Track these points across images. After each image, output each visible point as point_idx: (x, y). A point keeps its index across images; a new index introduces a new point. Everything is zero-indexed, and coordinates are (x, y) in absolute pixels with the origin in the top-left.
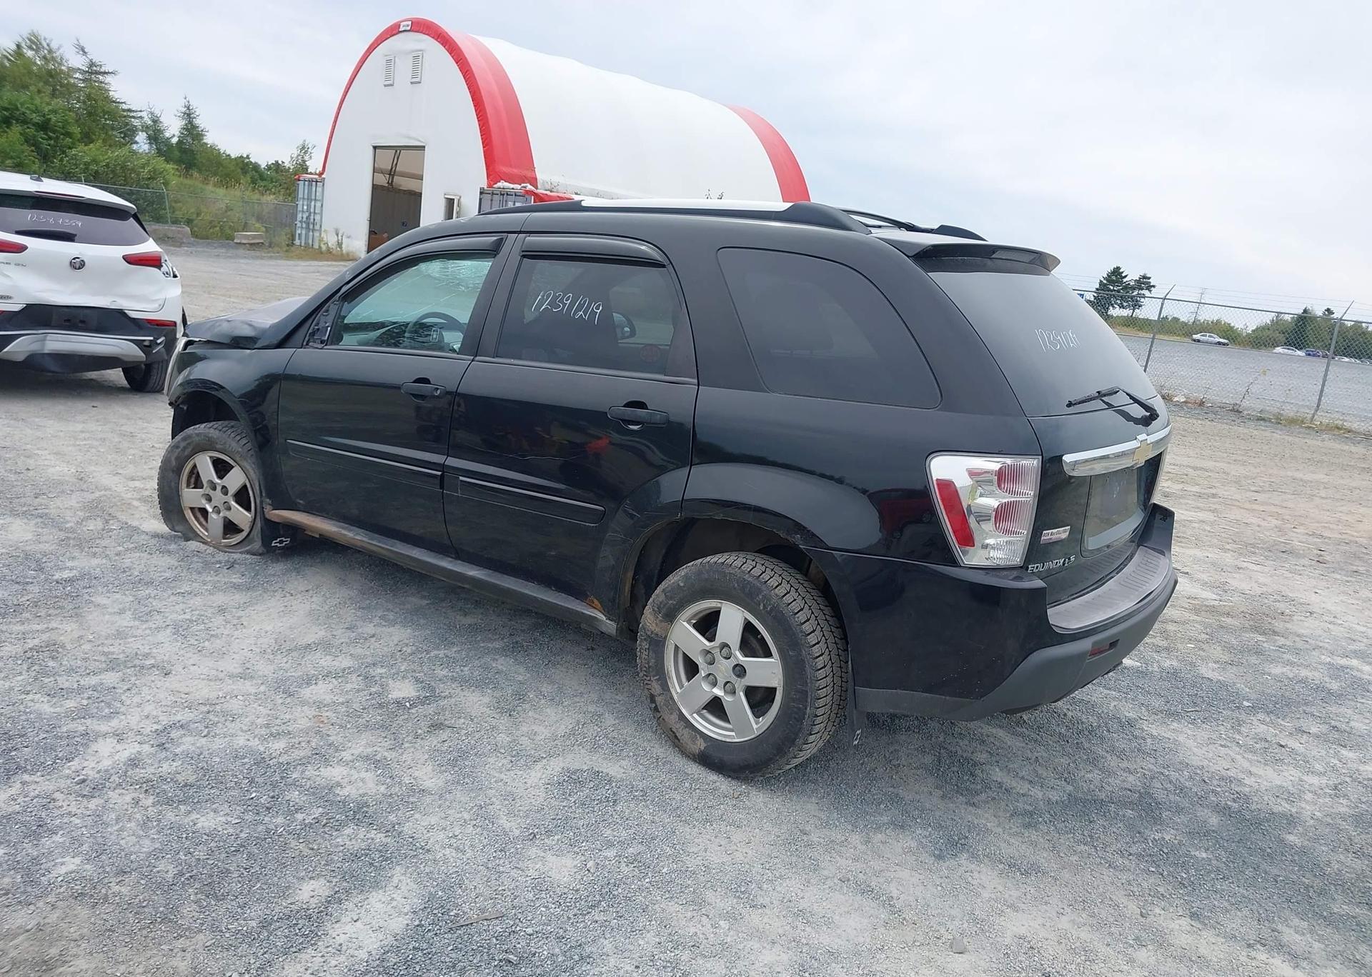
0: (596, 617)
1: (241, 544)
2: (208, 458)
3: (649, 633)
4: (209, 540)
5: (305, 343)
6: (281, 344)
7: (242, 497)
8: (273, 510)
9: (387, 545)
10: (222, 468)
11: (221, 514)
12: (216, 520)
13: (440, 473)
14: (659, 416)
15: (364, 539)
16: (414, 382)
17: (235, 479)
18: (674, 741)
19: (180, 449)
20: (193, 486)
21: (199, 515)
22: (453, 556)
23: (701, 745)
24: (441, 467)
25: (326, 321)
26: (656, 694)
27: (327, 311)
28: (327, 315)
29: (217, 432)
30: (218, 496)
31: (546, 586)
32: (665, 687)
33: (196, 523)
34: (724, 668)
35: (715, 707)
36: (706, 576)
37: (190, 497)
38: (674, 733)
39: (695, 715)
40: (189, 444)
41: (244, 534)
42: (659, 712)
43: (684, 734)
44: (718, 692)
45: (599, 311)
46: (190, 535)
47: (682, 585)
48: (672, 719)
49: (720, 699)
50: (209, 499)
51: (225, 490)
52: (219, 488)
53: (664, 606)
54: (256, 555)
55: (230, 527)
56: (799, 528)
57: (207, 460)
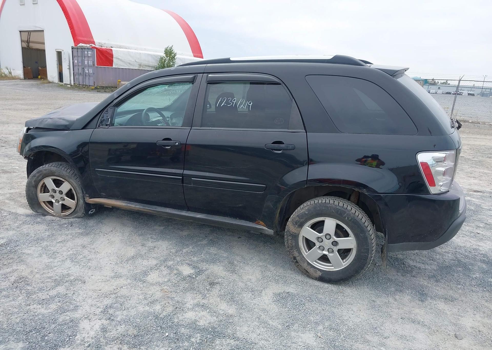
0: (263, 229)
1: (71, 214)
2: (51, 179)
3: (291, 233)
4: (55, 214)
5: (97, 126)
6: (84, 128)
7: (70, 195)
8: (89, 199)
9: (153, 208)
10: (58, 183)
11: (60, 203)
12: (57, 206)
13: (181, 177)
14: (291, 147)
15: (141, 207)
16: (163, 140)
17: (66, 187)
18: (306, 274)
19: (36, 177)
20: (43, 192)
21: (48, 204)
22: (186, 210)
23: (319, 274)
24: (182, 175)
25: (106, 115)
26: (296, 256)
27: (107, 111)
28: (108, 113)
29: (55, 168)
30: (57, 195)
31: (234, 218)
32: (300, 253)
33: (47, 207)
34: (327, 243)
35: (324, 259)
36: (318, 209)
37: (43, 197)
38: (306, 270)
39: (314, 262)
40: (41, 174)
41: (72, 210)
42: (298, 263)
43: (311, 271)
44: (325, 252)
45: (251, 105)
46: (45, 213)
47: (307, 213)
48: (305, 265)
49: (326, 255)
50: (53, 197)
51: (61, 192)
52: (57, 192)
53: (299, 222)
54: (79, 218)
55: (64, 208)
56: (365, 186)
57: (50, 181)
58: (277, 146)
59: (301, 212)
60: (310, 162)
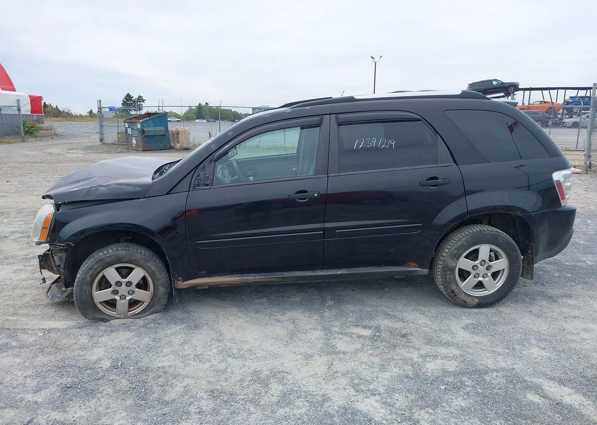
0: (416, 270)
1: (144, 311)
2: (114, 269)
3: (450, 267)
4: (118, 316)
5: (192, 188)
6: (169, 192)
7: (143, 284)
8: (183, 282)
9: (279, 275)
10: (124, 272)
11: (127, 298)
12: (122, 304)
13: (322, 232)
14: (448, 181)
15: (262, 277)
16: (297, 193)
17: (137, 275)
18: (464, 305)
19: (93, 270)
22: (320, 269)
23: (476, 301)
24: (323, 229)
25: (203, 173)
26: (454, 289)
27: (204, 168)
28: (205, 170)
29: (124, 252)
30: (123, 289)
31: (378, 266)
32: (457, 285)
33: (106, 309)
34: (482, 269)
35: (480, 285)
36: (476, 237)
37: (100, 296)
38: (464, 301)
39: (470, 291)
40: (101, 265)
41: (146, 304)
42: (457, 296)
43: (468, 300)
45: (394, 143)
47: (465, 244)
48: (463, 297)
49: (481, 281)
50: (116, 293)
51: (129, 284)
52: (124, 284)
53: (457, 254)
54: (158, 313)
55: (133, 303)
56: (518, 209)
58: (434, 182)
59: (459, 244)
60: (467, 193)
